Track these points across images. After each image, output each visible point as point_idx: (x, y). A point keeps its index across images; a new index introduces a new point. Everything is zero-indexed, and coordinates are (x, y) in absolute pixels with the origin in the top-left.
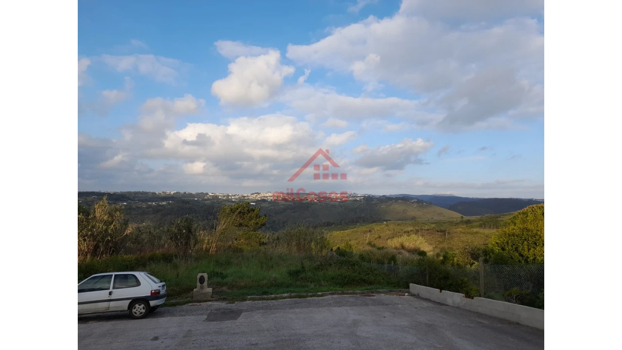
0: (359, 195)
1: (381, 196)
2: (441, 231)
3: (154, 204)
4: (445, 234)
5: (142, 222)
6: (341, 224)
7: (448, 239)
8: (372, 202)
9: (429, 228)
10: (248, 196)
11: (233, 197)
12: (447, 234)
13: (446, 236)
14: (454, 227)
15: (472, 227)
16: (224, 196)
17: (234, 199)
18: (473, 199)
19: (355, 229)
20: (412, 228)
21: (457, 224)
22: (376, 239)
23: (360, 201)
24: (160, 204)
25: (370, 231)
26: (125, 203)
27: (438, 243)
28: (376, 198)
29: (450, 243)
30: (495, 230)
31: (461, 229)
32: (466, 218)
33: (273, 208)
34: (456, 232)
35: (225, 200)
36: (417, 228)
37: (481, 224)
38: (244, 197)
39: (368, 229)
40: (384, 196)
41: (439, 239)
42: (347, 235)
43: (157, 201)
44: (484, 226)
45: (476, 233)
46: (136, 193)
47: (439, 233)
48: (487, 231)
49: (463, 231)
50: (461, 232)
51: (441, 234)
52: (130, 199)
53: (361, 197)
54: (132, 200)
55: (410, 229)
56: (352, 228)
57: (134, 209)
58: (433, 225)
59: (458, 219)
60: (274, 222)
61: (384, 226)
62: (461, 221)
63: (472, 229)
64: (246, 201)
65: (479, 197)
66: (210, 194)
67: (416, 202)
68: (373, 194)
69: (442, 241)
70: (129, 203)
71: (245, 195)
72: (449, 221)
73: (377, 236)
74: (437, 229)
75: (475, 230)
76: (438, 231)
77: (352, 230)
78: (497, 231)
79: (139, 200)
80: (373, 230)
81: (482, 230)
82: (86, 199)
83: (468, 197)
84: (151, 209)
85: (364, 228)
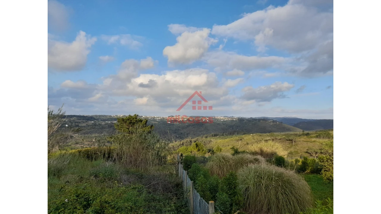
0: (235, 118)
1: (249, 118)
2: (290, 140)
3: (109, 122)
4: (292, 142)
5: (102, 133)
6: (223, 135)
7: (294, 146)
8: (243, 122)
9: (281, 138)
10: (166, 118)
11: (157, 118)
12: (293, 142)
13: (293, 144)
14: (298, 137)
15: (311, 138)
16: (152, 118)
17: (157, 119)
18: (309, 120)
19: (232, 138)
20: (269, 138)
21: (300, 136)
22: (245, 145)
23: (236, 121)
24: (113, 122)
25: (241, 140)
26: (93, 122)
27: (287, 148)
28: (246, 119)
29: (296, 148)
30: (327, 140)
31: (303, 139)
32: (306, 132)
33: (181, 125)
34: (300, 141)
35: (152, 120)
36: (273, 138)
37: (317, 136)
38: (164, 118)
39: (240, 138)
40: (251, 118)
41: (288, 145)
42: (227, 142)
43: (111, 121)
44: (319, 137)
45: (314, 141)
46: (100, 116)
47: (288, 141)
48: (321, 140)
49: (305, 140)
50: (304, 141)
51: (290, 142)
52: (96, 120)
53: (236, 118)
54: (97, 120)
55: (268, 138)
56: (229, 138)
57: (97, 125)
58: (284, 136)
59: (300, 132)
60: (182, 134)
61: (251, 136)
62: (303, 134)
63: (311, 139)
64: (165, 120)
65: (314, 119)
66: (144, 117)
67: (272, 122)
68: (244, 117)
69: (290, 147)
70: (95, 122)
71: (164, 117)
72: (295, 134)
73: (245, 143)
74: (287, 138)
75: (313, 139)
76: (287, 140)
77: (231, 139)
78: (329, 140)
79: (101, 120)
80: (243, 139)
81: (318, 140)
82: (70, 119)
83: (306, 118)
84: (107, 126)
85: (237, 138)
